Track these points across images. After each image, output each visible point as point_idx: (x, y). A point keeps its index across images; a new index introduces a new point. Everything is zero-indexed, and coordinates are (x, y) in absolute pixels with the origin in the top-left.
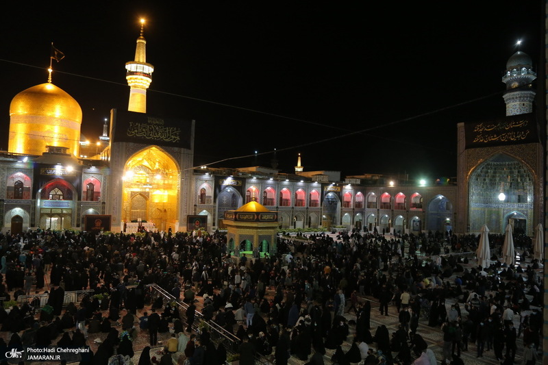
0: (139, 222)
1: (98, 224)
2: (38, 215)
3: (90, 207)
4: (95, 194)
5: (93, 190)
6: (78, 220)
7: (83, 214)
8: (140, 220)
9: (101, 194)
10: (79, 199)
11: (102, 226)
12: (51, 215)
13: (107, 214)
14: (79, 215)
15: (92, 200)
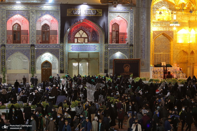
0: (164, 66)
1: (127, 69)
2: (66, 60)
3: (117, 51)
4: (120, 36)
5: (118, 31)
6: (106, 65)
7: (110, 58)
8: (164, 64)
9: (128, 36)
10: (106, 41)
11: (131, 71)
12: (79, 60)
13: (135, 58)
14: (106, 59)
15: (117, 42)
